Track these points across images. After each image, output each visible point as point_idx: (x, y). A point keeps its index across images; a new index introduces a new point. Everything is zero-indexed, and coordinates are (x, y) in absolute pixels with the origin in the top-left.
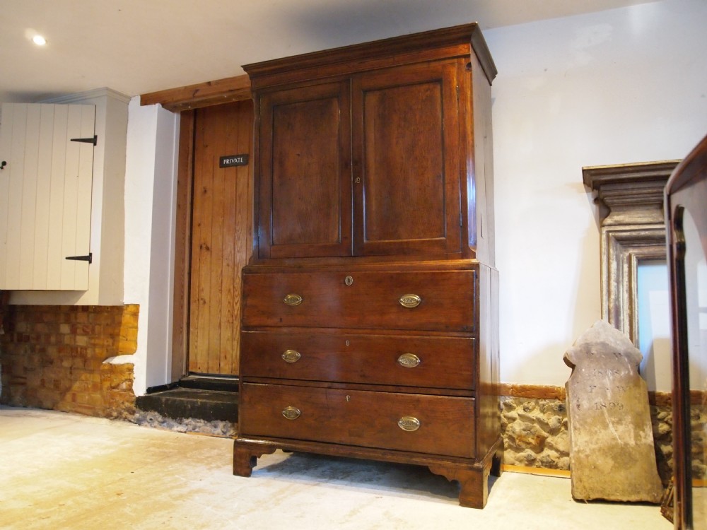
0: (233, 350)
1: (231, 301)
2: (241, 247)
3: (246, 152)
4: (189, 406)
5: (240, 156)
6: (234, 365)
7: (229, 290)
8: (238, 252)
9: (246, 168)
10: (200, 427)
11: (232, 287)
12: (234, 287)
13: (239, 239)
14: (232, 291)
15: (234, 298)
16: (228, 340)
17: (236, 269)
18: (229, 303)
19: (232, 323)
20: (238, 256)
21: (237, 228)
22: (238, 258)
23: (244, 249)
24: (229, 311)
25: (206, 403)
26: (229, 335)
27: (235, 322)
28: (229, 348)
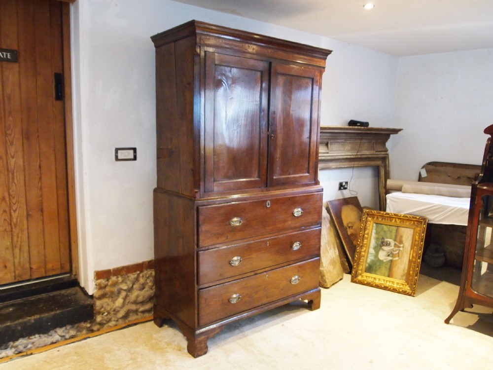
0: (14, 257)
1: (7, 209)
2: (16, 152)
3: (15, 47)
4: (19, 328)
5: (7, 51)
6: (17, 272)
7: (4, 199)
8: (13, 157)
9: (16, 66)
10: (33, 343)
11: (6, 195)
12: (9, 195)
13: (12, 144)
14: (7, 199)
15: (10, 207)
16: (7, 248)
17: (11, 175)
18: (5, 211)
19: (11, 231)
20: (12, 162)
21: (9, 132)
22: (13, 164)
23: (20, 154)
24: (5, 220)
25: (40, 319)
26: (8, 244)
27: (14, 230)
28: (9, 256)
